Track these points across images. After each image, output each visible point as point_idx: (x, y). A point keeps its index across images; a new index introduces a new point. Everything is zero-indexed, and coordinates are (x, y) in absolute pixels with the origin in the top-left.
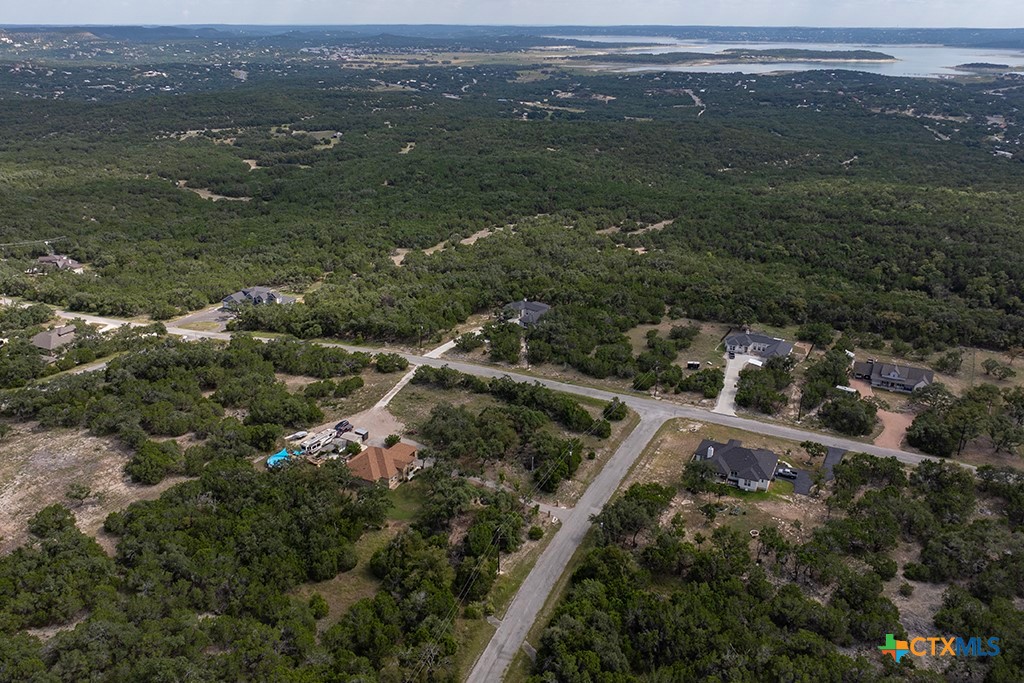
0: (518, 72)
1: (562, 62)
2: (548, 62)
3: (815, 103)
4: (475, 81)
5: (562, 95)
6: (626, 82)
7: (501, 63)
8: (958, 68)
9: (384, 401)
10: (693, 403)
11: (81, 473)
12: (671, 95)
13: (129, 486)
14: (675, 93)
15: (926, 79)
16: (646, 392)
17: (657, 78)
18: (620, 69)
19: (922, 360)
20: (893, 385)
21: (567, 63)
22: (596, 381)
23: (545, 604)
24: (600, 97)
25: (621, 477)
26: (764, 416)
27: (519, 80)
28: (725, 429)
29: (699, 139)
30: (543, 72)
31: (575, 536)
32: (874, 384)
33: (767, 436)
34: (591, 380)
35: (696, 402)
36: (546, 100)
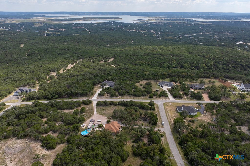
0: (34, 24)
1: (44, 21)
2: (40, 21)
3: (115, 29)
4: (24, 27)
5: (51, 29)
6: (65, 26)
7: (27, 22)
8: (136, 20)
9: (95, 112)
10: (164, 99)
11: (28, 151)
12: (79, 29)
13: (48, 151)
14: (80, 28)
15: (131, 23)
16: (153, 98)
17: (73, 25)
18: (60, 22)
19: (196, 82)
20: (197, 88)
21: (45, 21)
22: (139, 98)
23: (179, 151)
24: (61, 30)
25: (167, 118)
26: (181, 99)
27: (35, 26)
28: (176, 103)
29: (98, 39)
30: (41, 24)
31: (170, 134)
32: (193, 88)
33: (185, 103)
34: (138, 98)
35: (165, 98)
36: (48, 31)
